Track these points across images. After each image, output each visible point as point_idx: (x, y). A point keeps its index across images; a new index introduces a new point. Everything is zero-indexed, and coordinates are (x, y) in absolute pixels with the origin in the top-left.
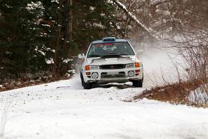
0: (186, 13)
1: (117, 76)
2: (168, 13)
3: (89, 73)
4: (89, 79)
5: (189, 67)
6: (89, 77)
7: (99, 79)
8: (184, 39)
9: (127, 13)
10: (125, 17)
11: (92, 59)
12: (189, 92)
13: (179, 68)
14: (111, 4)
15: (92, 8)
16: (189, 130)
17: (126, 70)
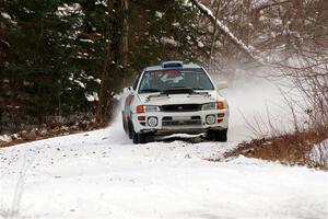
0: (307, 22)
1: (188, 123)
2: (278, 21)
3: (143, 118)
4: (142, 127)
5: (311, 106)
6: (143, 124)
7: (159, 127)
8: (304, 63)
9: (214, 22)
10: (211, 28)
11: (148, 95)
12: (311, 147)
13: (296, 108)
14: (188, 8)
15: (160, 15)
16: (311, 206)
17: (202, 113)
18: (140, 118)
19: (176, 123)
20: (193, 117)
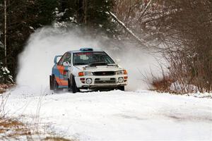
0: (168, 28)
1: (107, 82)
2: (154, 28)
3: (84, 79)
4: (83, 84)
5: (170, 66)
6: (84, 82)
7: (93, 84)
8: (167, 46)
9: (125, 29)
10: (124, 31)
12: (170, 84)
13: (163, 66)
14: (113, 23)
15: (101, 26)
16: (171, 111)
17: (116, 76)
18: (81, 79)
19: (102, 82)
20: (111, 79)
